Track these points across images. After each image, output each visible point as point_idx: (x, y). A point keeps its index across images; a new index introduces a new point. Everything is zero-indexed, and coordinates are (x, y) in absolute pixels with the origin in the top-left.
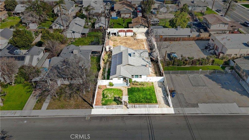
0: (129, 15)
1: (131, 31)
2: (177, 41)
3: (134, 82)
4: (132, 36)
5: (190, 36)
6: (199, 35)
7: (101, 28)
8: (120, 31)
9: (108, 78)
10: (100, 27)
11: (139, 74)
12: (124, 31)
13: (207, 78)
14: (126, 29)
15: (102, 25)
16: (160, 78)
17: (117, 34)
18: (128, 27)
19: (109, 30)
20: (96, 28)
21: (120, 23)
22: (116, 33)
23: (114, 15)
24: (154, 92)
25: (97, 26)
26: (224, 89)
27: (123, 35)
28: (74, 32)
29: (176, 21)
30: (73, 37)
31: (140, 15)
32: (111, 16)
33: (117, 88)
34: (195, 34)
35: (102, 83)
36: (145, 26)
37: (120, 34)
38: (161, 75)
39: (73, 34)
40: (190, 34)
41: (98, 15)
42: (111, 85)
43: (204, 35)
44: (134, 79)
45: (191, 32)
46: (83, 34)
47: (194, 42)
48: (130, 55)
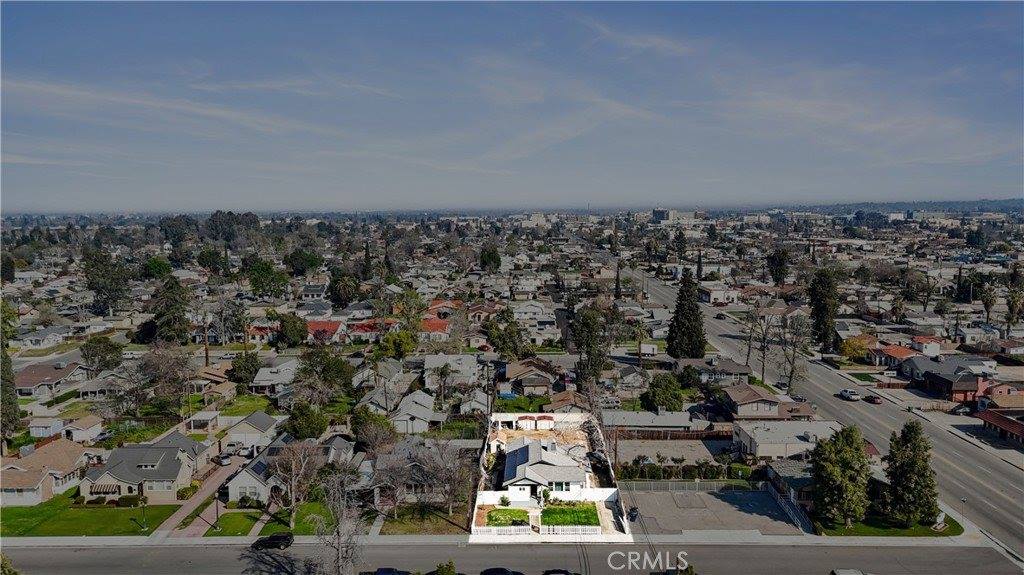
0: (545, 389)
1: (550, 419)
2: (658, 439)
3: (555, 500)
4: (551, 430)
5: (688, 428)
6: (711, 427)
7: (475, 412)
8: (521, 418)
9: (498, 487)
10: (473, 410)
11: (565, 480)
12: (531, 418)
13: (713, 497)
14: (536, 415)
15: (477, 406)
16: (609, 492)
17: (514, 424)
18: (541, 411)
19: (495, 417)
20: (462, 412)
21: (523, 405)
22: (511, 422)
23: (505, 389)
24: (596, 515)
25: (465, 409)
26: (742, 513)
27: (529, 427)
28: (413, 418)
29: (654, 396)
30: (410, 432)
31: (572, 388)
32: (498, 392)
33: (518, 508)
34: (701, 424)
35: (487, 498)
36: (583, 409)
37: (522, 423)
38: (609, 484)
39: (410, 422)
40: (688, 424)
41: (466, 389)
42: (505, 502)
43: (721, 427)
44: (554, 495)
45: (691, 420)
46: (434, 424)
47: (700, 442)
48: (545, 448)
